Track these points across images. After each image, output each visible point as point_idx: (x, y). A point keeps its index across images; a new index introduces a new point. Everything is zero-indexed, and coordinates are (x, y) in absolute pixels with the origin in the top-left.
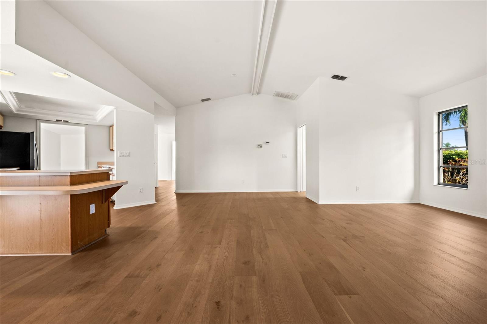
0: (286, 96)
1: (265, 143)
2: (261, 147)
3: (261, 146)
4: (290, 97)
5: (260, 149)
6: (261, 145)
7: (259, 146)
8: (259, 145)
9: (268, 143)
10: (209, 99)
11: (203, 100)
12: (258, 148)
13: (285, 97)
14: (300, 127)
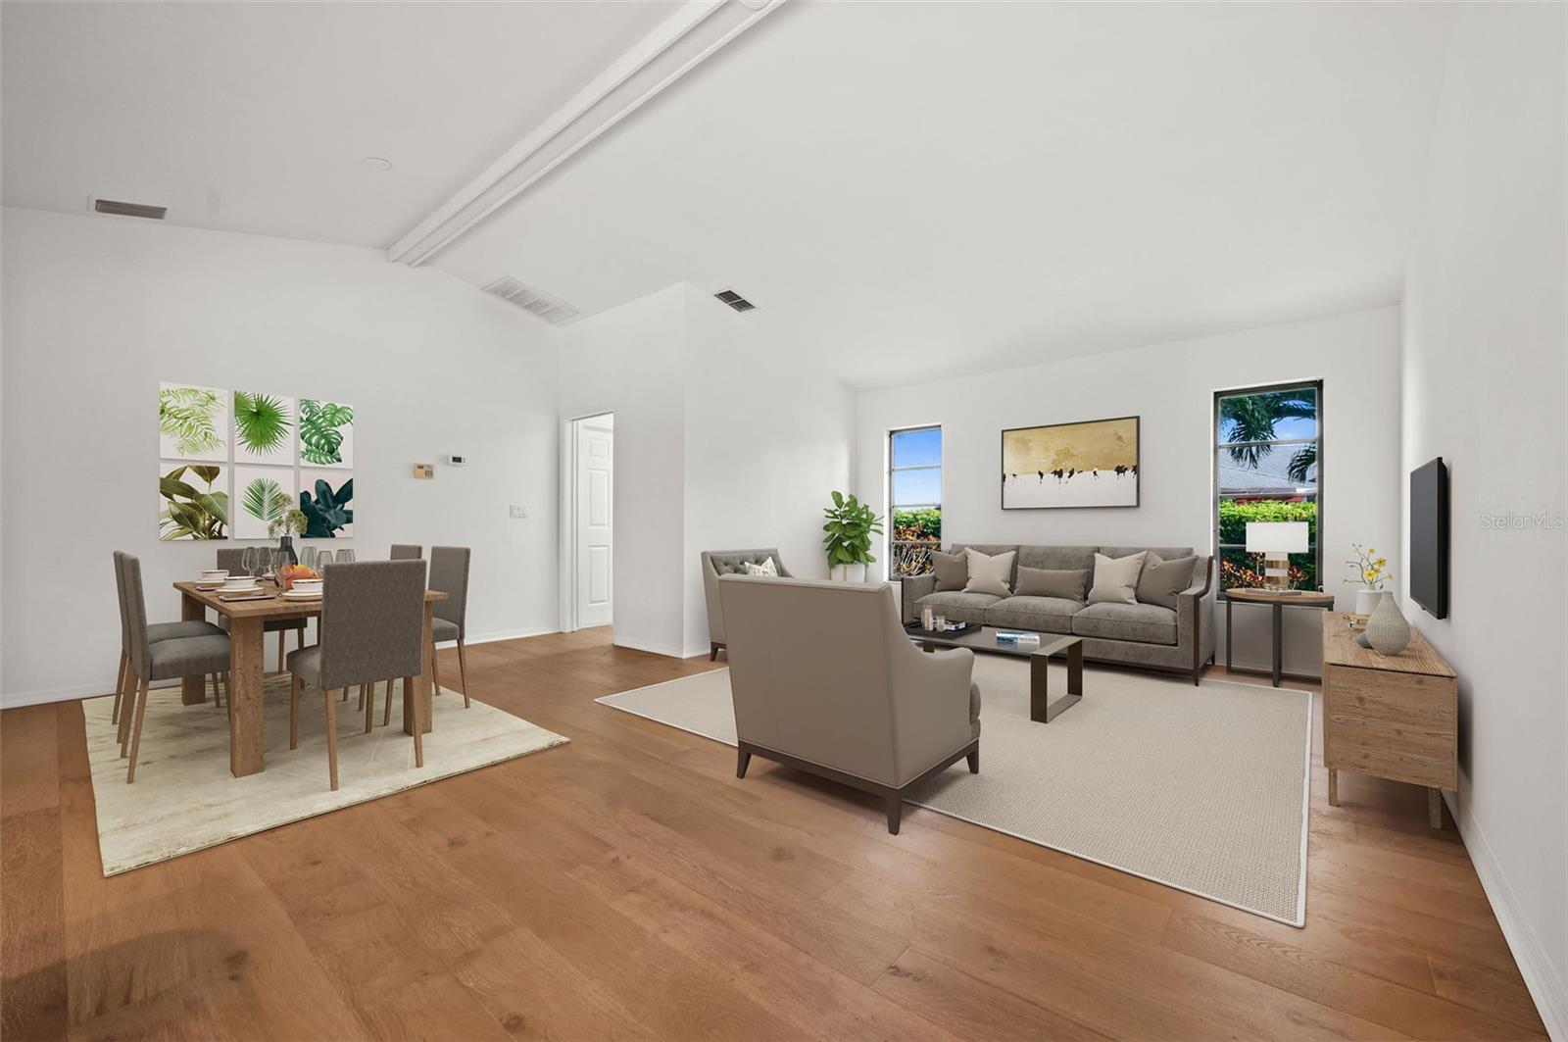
0: (536, 303)
1: (448, 463)
2: (429, 474)
3: (432, 473)
4: (546, 310)
5: (427, 482)
6: (429, 466)
7: (423, 471)
8: (421, 467)
9: (457, 460)
10: (156, 213)
11: (105, 207)
12: (420, 477)
13: (528, 307)
14: (573, 420)
